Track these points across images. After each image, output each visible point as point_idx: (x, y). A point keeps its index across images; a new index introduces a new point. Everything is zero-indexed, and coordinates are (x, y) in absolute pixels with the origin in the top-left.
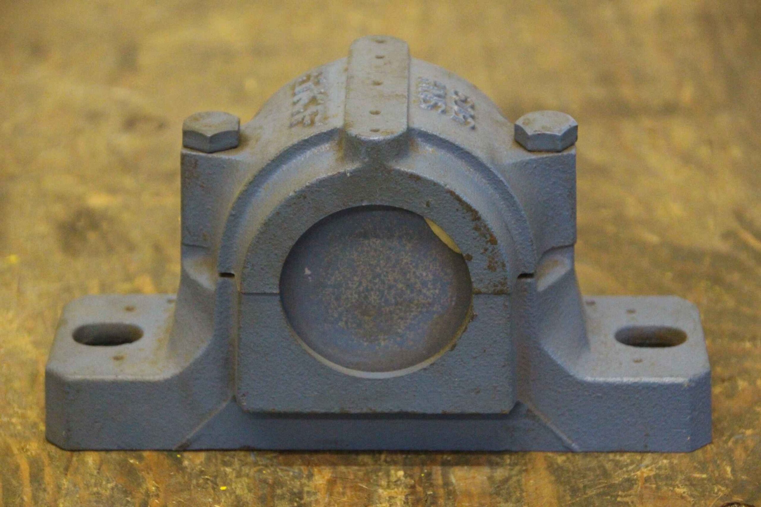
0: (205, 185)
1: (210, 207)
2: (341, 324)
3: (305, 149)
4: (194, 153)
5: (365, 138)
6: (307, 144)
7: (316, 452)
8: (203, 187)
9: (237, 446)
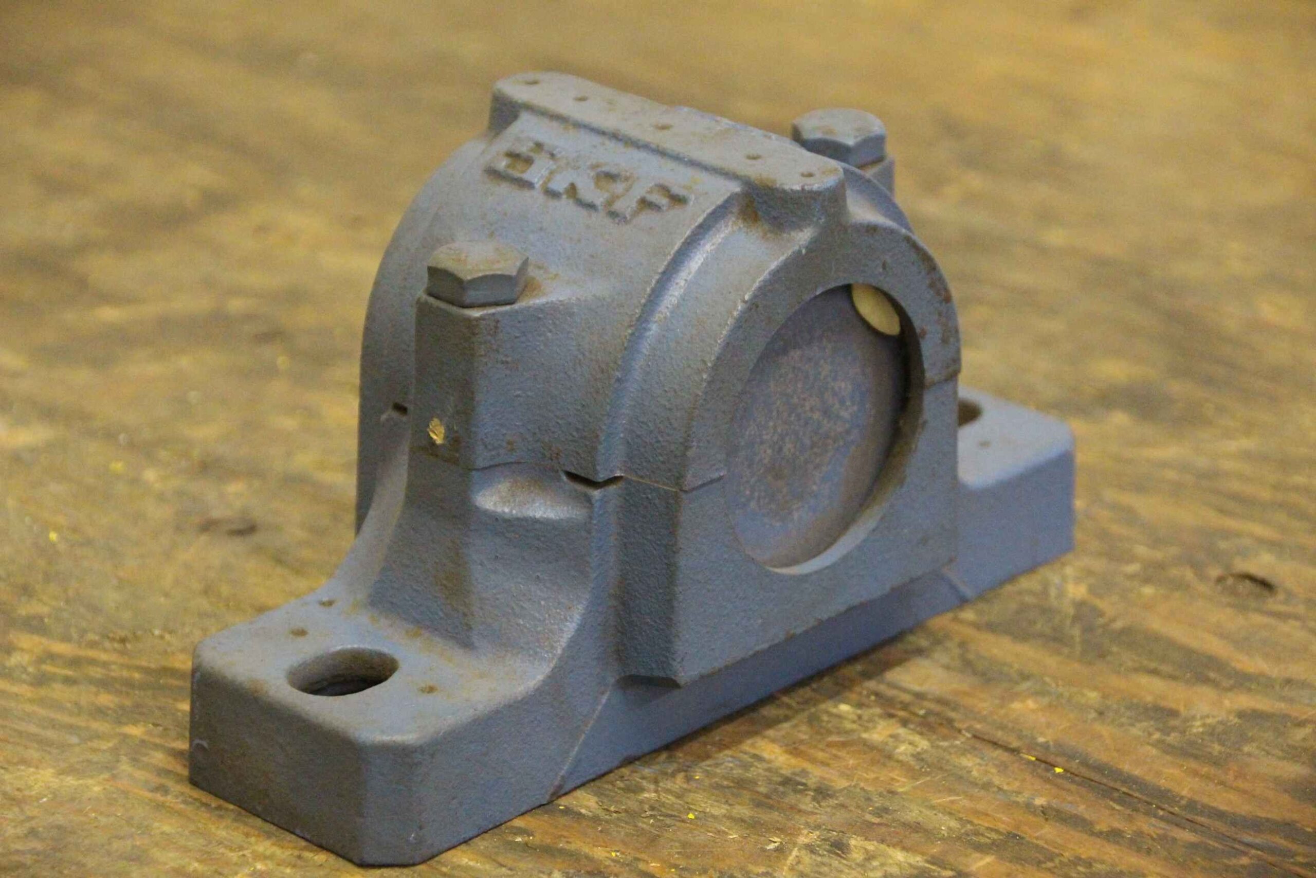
0: (509, 359)
1: (519, 392)
2: (753, 504)
3: (699, 239)
4: (492, 310)
5: (819, 188)
6: (702, 231)
7: (706, 729)
8: (507, 362)
9: (616, 763)
